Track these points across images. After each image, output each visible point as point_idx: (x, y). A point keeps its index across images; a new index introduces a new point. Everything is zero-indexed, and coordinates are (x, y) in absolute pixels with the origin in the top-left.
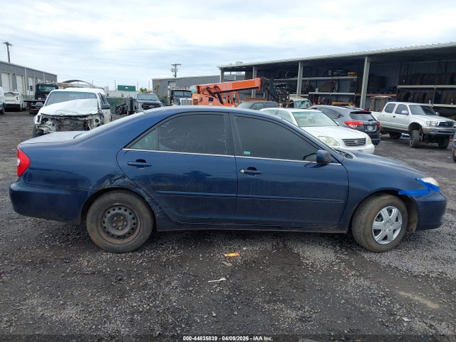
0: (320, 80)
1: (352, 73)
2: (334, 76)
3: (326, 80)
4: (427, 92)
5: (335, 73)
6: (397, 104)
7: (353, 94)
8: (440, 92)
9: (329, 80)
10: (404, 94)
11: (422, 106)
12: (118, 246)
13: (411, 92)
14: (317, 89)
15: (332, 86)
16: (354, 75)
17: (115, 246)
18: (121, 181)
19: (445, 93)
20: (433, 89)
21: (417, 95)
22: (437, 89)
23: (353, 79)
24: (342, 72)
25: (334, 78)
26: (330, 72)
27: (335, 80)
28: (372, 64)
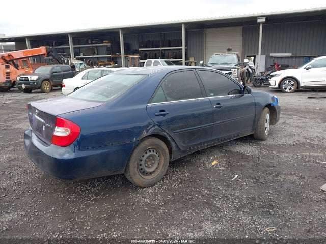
0: (81, 47)
1: (107, 41)
2: (94, 44)
3: (87, 47)
4: (156, 52)
5: (94, 42)
6: (153, 60)
7: (110, 56)
8: (163, 52)
9: (89, 47)
10: (143, 55)
11: (165, 61)
12: (152, 180)
13: (147, 53)
14: (82, 54)
15: (93, 51)
16: (108, 43)
17: (151, 181)
18: (153, 129)
19: (166, 52)
20: (160, 50)
21: (151, 54)
22: (162, 50)
23: (107, 46)
24: (99, 41)
25: (93, 45)
26: (89, 41)
27: (95, 46)
28: (124, 35)
